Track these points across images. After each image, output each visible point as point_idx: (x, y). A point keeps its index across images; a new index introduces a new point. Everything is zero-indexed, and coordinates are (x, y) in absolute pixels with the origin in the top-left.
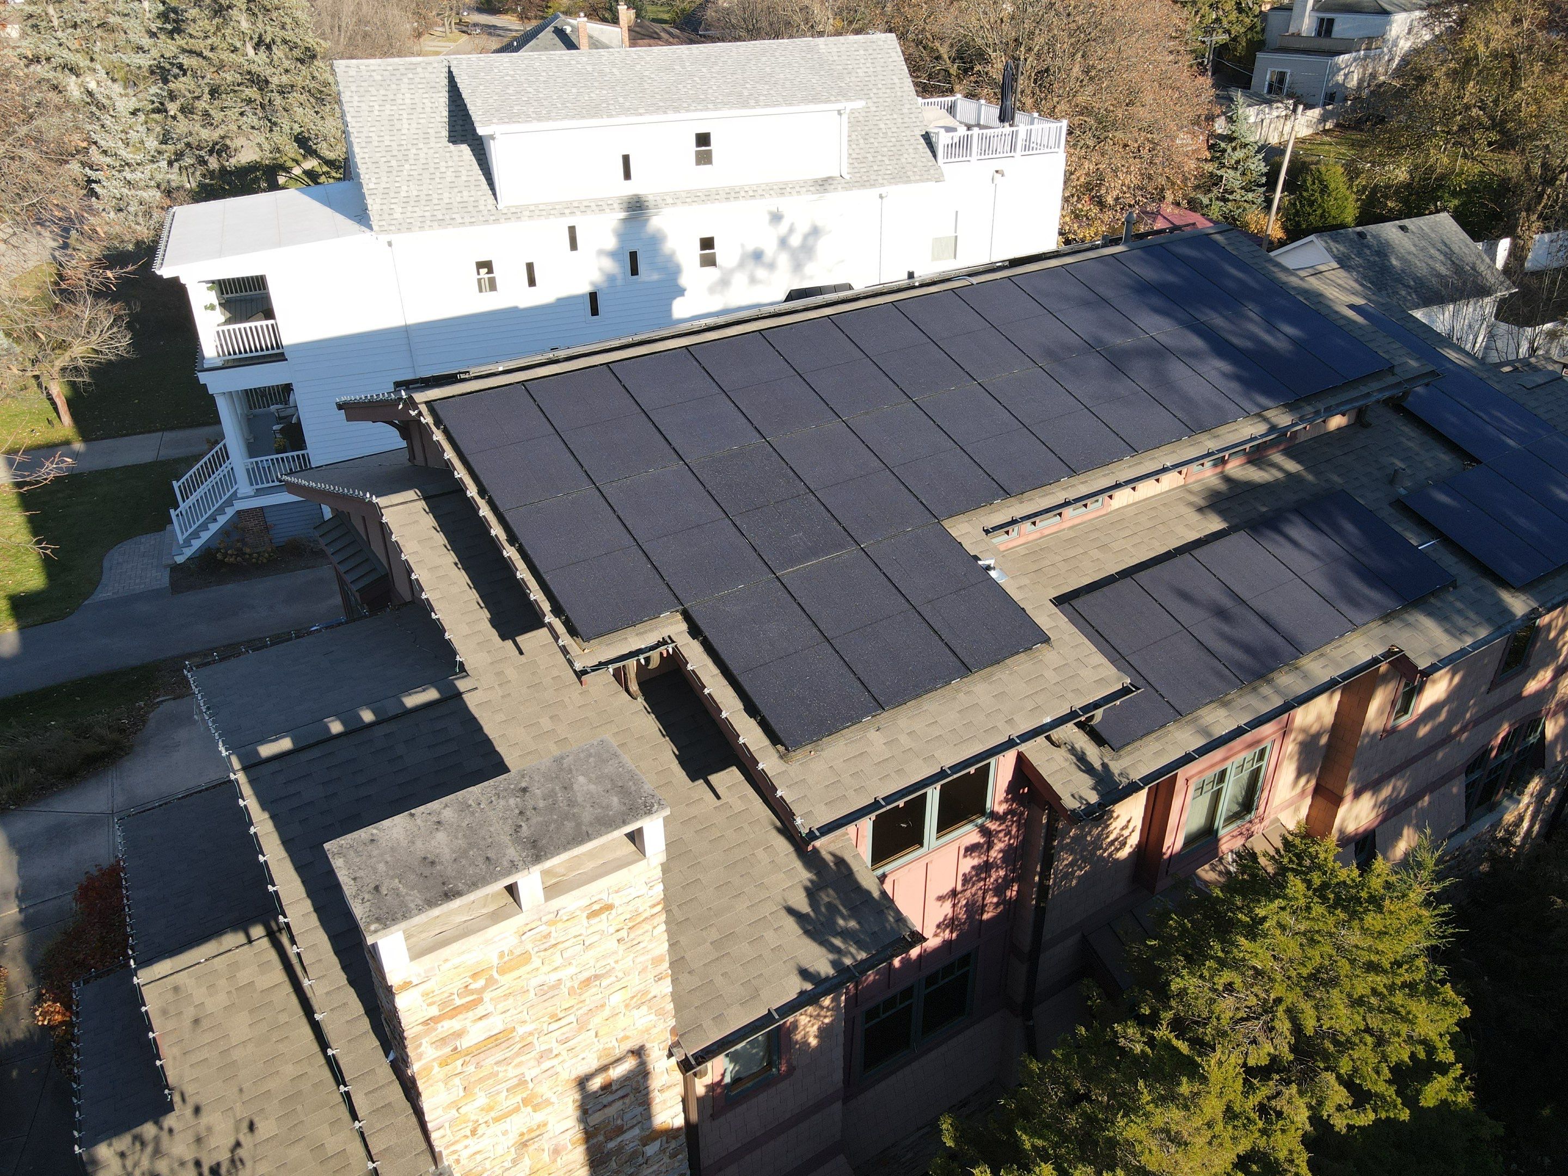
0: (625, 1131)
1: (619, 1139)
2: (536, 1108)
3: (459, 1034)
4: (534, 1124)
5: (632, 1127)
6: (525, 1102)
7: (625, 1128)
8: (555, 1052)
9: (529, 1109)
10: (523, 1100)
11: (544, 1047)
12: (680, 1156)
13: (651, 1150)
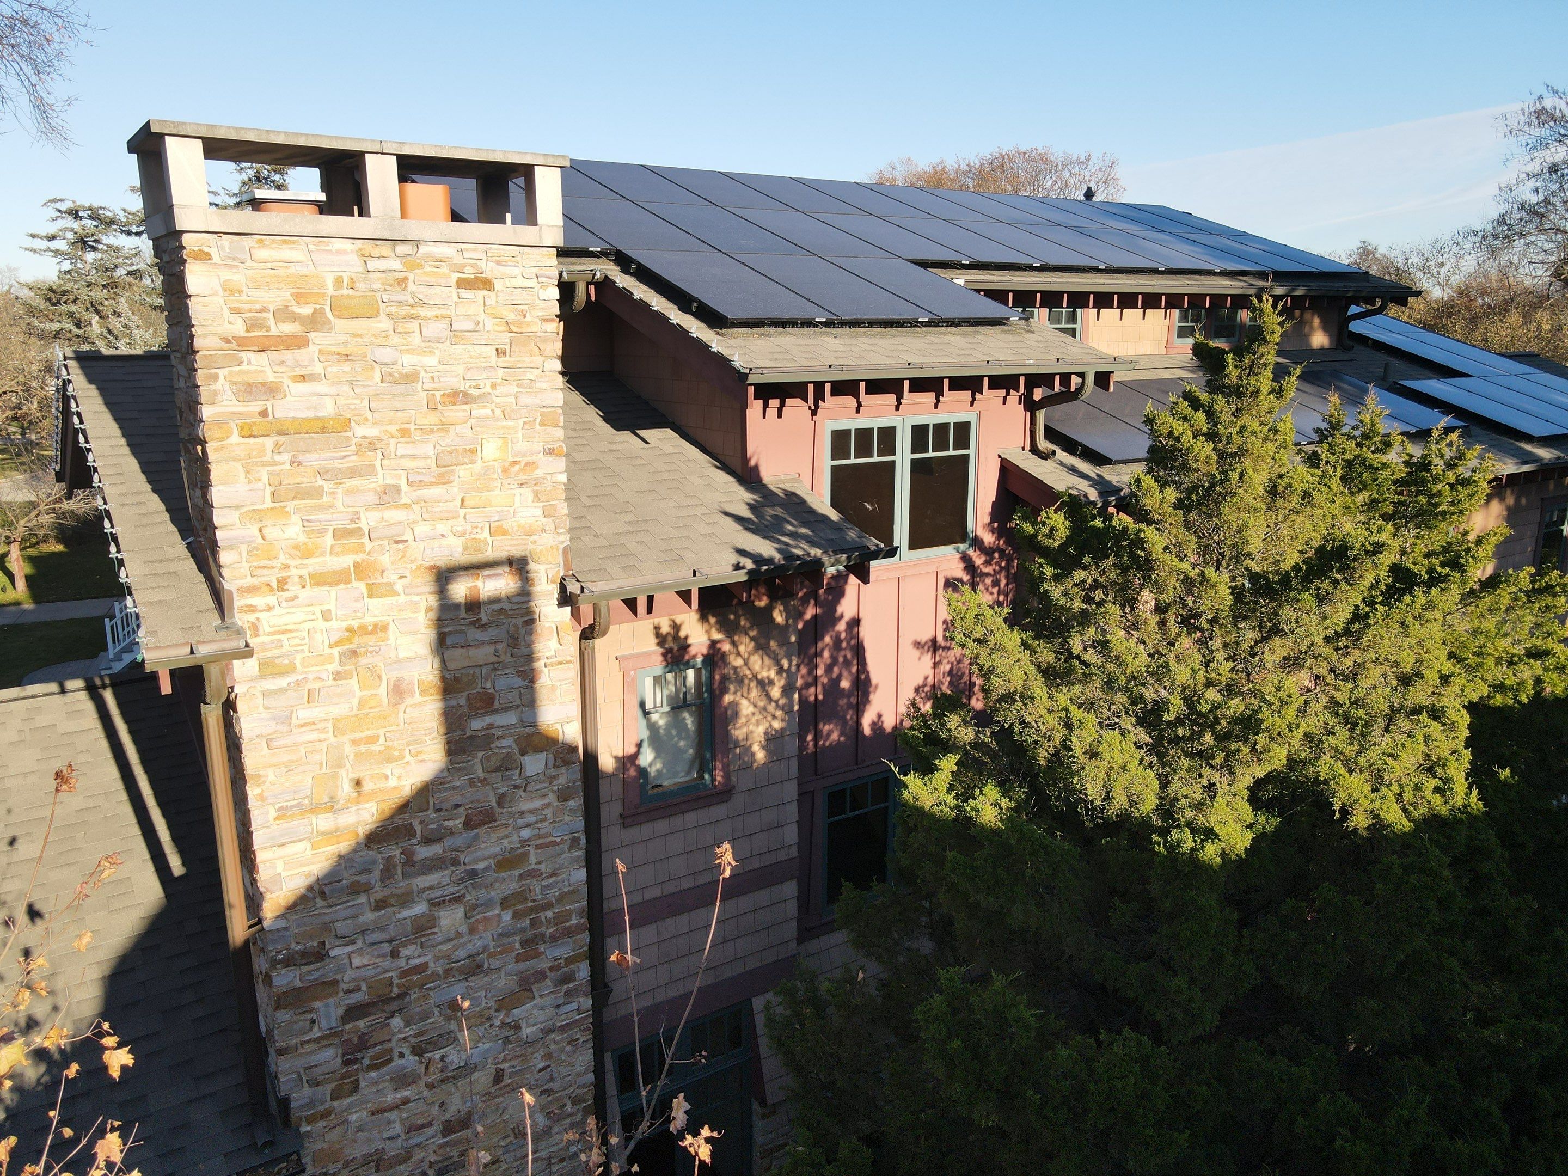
0: (496, 711)
1: (488, 720)
2: (373, 591)
3: (272, 390)
4: (369, 620)
5: (506, 709)
6: (360, 570)
7: (496, 705)
8: (405, 500)
9: (362, 587)
10: (357, 566)
11: (389, 481)
12: (572, 803)
13: (534, 764)
